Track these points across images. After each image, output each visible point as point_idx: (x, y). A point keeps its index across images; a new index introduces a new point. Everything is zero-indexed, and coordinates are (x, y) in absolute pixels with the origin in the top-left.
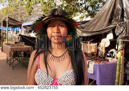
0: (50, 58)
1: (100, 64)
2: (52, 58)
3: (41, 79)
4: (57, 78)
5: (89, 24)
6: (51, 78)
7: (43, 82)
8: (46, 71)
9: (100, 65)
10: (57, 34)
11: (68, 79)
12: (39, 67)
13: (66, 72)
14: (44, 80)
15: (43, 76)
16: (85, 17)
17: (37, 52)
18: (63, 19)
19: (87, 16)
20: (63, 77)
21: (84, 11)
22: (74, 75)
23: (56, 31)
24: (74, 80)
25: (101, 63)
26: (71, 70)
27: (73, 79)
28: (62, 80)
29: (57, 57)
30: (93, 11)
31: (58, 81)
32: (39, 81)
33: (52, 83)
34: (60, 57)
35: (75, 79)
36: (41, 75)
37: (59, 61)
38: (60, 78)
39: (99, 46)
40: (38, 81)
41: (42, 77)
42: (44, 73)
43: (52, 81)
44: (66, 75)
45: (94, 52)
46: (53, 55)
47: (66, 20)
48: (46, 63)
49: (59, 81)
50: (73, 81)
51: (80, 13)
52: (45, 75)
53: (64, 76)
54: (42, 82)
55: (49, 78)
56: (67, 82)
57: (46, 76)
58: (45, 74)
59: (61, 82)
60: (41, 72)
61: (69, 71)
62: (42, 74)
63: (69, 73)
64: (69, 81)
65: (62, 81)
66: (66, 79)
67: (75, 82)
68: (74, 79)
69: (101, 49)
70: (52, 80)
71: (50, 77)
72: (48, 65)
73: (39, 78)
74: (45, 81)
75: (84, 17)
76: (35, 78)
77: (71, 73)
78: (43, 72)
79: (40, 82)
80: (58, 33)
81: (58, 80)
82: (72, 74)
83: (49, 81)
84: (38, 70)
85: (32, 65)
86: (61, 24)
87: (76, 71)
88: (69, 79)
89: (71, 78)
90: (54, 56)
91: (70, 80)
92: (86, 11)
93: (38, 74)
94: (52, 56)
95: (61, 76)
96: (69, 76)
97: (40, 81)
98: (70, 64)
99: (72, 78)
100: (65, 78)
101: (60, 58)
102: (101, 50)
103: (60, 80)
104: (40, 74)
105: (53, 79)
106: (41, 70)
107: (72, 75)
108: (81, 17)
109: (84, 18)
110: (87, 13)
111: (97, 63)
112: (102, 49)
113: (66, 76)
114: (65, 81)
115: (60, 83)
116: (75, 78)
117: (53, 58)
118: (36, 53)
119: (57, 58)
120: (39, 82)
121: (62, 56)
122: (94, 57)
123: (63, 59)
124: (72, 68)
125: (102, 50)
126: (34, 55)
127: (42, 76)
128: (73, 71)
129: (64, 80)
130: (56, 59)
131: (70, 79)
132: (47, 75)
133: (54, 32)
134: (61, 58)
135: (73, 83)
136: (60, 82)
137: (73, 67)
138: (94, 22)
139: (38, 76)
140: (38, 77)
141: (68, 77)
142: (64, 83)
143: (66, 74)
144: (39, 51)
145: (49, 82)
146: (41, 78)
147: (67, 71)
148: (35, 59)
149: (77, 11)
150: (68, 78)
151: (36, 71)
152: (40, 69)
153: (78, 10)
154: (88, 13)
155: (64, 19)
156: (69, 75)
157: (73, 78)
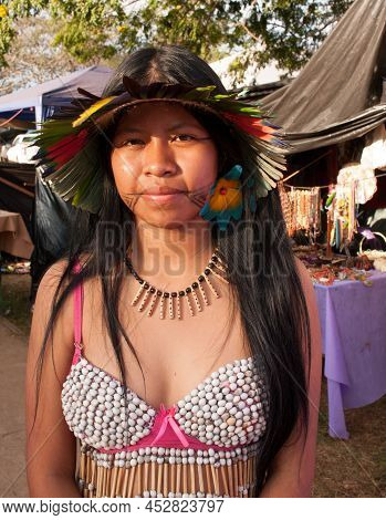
0: (136, 303)
1: (337, 283)
2: (143, 302)
3: (90, 414)
4: (171, 404)
5: (279, 100)
6: (143, 406)
7: (104, 425)
8: (116, 373)
9: (336, 289)
10: (162, 180)
11: (226, 411)
12: (82, 352)
13: (214, 375)
14: (106, 419)
15: (100, 399)
16: (256, 64)
17: (67, 272)
18: (190, 103)
19: (263, 60)
20: (202, 401)
21: (249, 36)
22: (259, 386)
23: (154, 168)
24: (258, 411)
25: (342, 281)
26: (243, 361)
27: (253, 408)
28: (199, 414)
29: (167, 296)
30: (289, 34)
31: (176, 421)
32: (83, 422)
33: (146, 431)
34: (182, 294)
35: (264, 407)
36: (92, 392)
37: (181, 314)
38: (188, 406)
39: (328, 200)
40: (75, 421)
41: (94, 402)
42: (107, 379)
43: (146, 424)
44: (216, 390)
45: (307, 227)
46: (147, 286)
47: (202, 105)
48: (115, 329)
49: (181, 421)
50: (255, 415)
51: (231, 46)
52: (110, 391)
53: (209, 396)
54: (96, 425)
55: (131, 407)
56: (223, 426)
57: (116, 397)
58: (111, 389)
59: (194, 426)
60: (91, 375)
61: (229, 366)
62: (94, 385)
63: (232, 379)
64: (231, 420)
65: (200, 421)
66: (220, 410)
67: (261, 420)
68: (259, 405)
69: (336, 214)
70: (146, 417)
71: (136, 400)
72: (127, 339)
73: (83, 409)
74: (112, 424)
75: (247, 63)
76: (65, 408)
77: (240, 375)
78: (102, 375)
79: (90, 427)
80: (165, 174)
81: (177, 416)
82: (248, 379)
83: (131, 422)
84: (78, 366)
85: (46, 339)
86: (179, 127)
87: (267, 364)
88: (233, 411)
89: (241, 404)
90: (153, 291)
91: (239, 415)
92: (257, 36)
93: (78, 384)
94: (142, 293)
95: (194, 392)
96: (231, 392)
97: (90, 421)
98: (238, 330)
99: (250, 401)
100: (212, 402)
101: (186, 298)
102: (339, 221)
103: (188, 415)
104: (85, 387)
105: (151, 412)
106: (89, 367)
107: (246, 387)
108: (236, 64)
109: (250, 69)
110: (261, 47)
111: (323, 279)
112: (341, 213)
113: (219, 396)
114: (212, 422)
115: (188, 431)
116: (261, 401)
117: (147, 302)
118: (63, 278)
119: (170, 300)
120: (81, 427)
121: (195, 286)
122: (304, 251)
123: (200, 302)
124: (248, 349)
125: (342, 219)
126: (54, 289)
127: (95, 397)
128: (250, 366)
129: (207, 415)
130: (165, 306)
131: (239, 410)
132: (119, 390)
133: (145, 170)
134: (190, 300)
135: (254, 425)
136: (187, 424)
137: (252, 344)
138: (301, 92)
139: (74, 397)
140: (79, 404)
141: (228, 397)
142: (209, 428)
143: (215, 382)
144: (78, 268)
145: (131, 429)
146: (91, 408)
147: (222, 370)
148: (57, 308)
149: (216, 38)
150: (229, 405)
151: (68, 371)
152: (84, 362)
153: (219, 33)
154: (265, 46)
155: (196, 104)
156: (233, 386)
157: (255, 403)
